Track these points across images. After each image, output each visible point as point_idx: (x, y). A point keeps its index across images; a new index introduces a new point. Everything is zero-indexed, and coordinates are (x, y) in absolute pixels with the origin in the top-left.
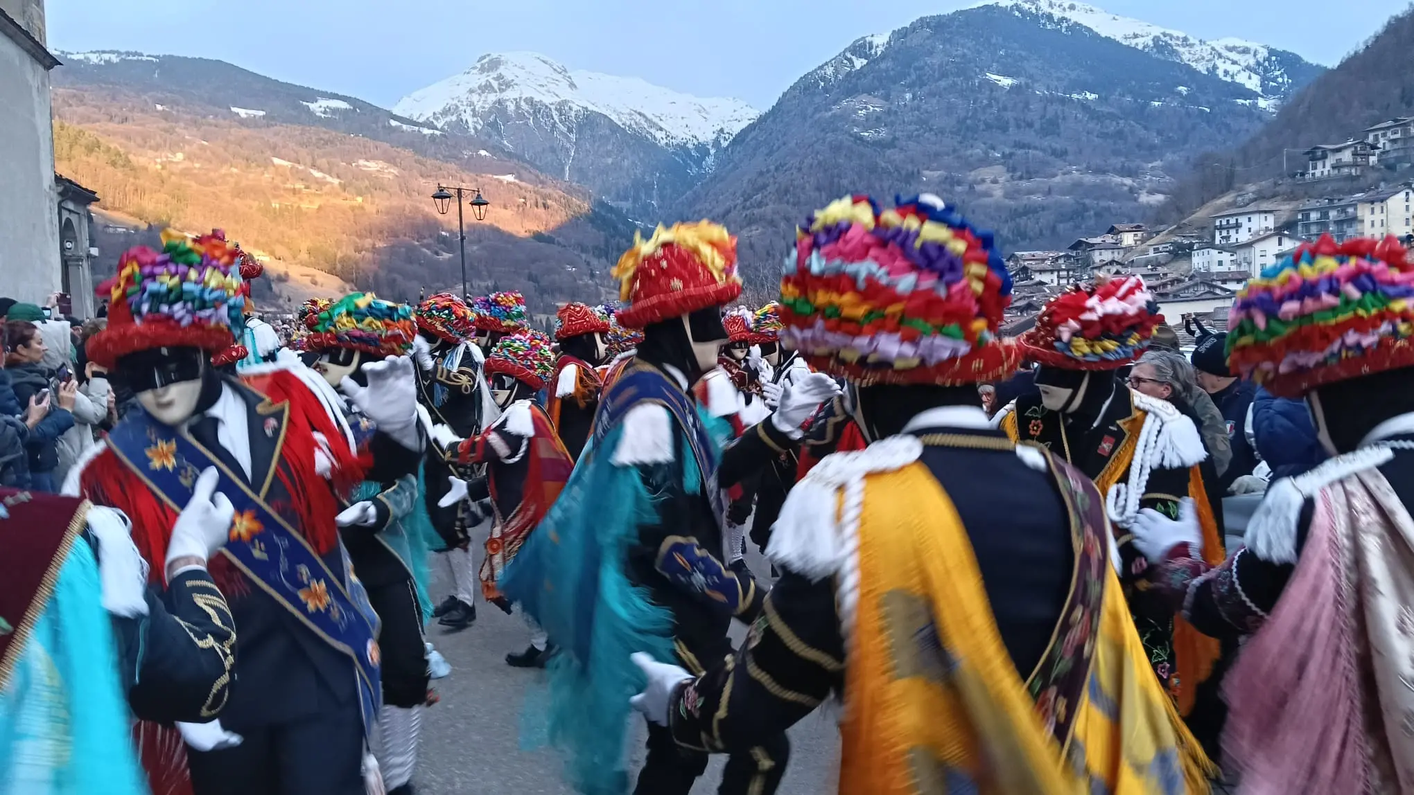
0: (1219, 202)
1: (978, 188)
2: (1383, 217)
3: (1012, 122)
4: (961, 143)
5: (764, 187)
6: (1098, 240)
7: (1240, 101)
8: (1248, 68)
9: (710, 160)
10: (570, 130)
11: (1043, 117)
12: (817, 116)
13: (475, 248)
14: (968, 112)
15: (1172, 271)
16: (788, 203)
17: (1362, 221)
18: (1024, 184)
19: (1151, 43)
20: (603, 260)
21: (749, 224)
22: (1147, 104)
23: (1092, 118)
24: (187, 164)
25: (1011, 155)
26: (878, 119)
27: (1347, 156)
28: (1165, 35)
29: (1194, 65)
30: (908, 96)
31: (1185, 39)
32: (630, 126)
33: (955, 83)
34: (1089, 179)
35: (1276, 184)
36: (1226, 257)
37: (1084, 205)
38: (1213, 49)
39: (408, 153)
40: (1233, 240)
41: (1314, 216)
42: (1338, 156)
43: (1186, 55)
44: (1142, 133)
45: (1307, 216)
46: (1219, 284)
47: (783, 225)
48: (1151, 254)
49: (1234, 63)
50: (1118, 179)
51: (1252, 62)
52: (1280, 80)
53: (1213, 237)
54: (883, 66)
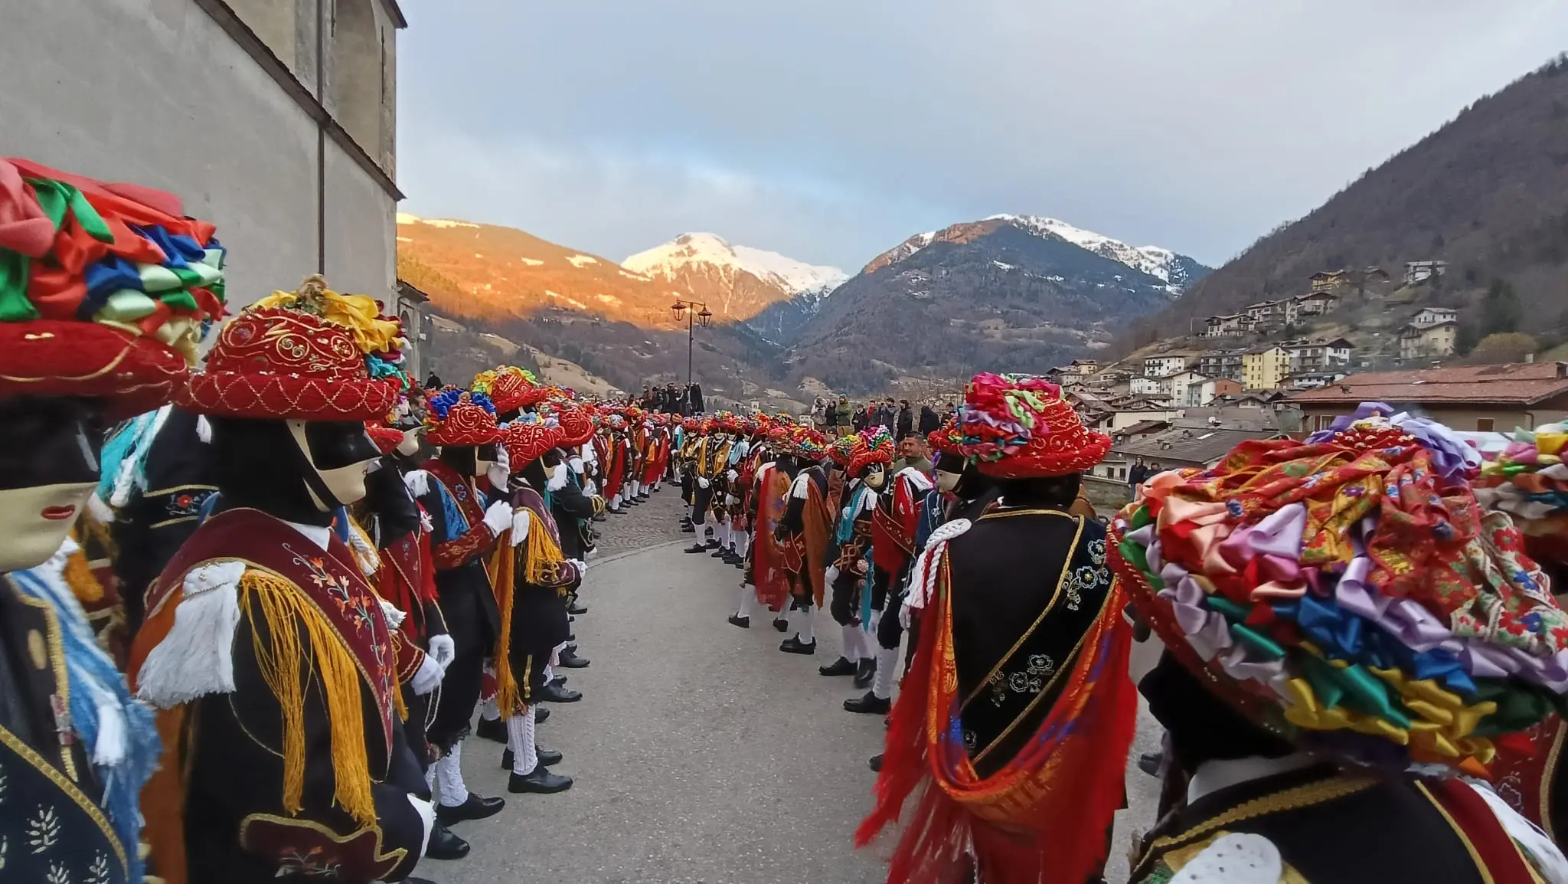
0: (1147, 349)
1: (985, 332)
2: (1261, 364)
3: (1009, 292)
4: (976, 303)
5: (850, 324)
6: (1065, 369)
7: (1154, 287)
8: (1161, 266)
9: (816, 305)
10: (730, 282)
11: (1029, 290)
12: (886, 281)
13: (666, 352)
14: (981, 284)
15: (1118, 391)
16: (864, 334)
17: (1246, 366)
18: (1015, 331)
19: (1099, 247)
20: (745, 363)
21: (839, 346)
22: (1095, 286)
23: (1059, 293)
24: (493, 292)
25: (1007, 312)
26: (924, 285)
27: (1234, 324)
28: (1109, 242)
29: (1126, 262)
30: (944, 272)
31: (1122, 246)
32: (768, 282)
33: (974, 267)
34: (1056, 330)
35: (1185, 339)
36: (1153, 384)
37: (1052, 346)
38: (1139, 253)
39: (630, 291)
40: (1156, 374)
41: (1212, 361)
42: (1228, 323)
43: (1121, 256)
44: (1090, 302)
45: (1208, 361)
46: (1153, 401)
47: (860, 347)
48: (1102, 380)
49: (1152, 262)
50: (1074, 332)
51: (1164, 262)
52: (1181, 274)
53: (1144, 372)
54: (929, 253)
